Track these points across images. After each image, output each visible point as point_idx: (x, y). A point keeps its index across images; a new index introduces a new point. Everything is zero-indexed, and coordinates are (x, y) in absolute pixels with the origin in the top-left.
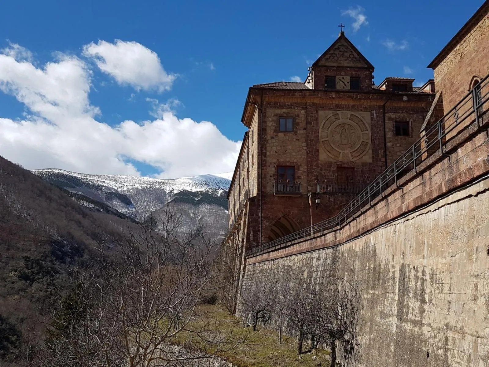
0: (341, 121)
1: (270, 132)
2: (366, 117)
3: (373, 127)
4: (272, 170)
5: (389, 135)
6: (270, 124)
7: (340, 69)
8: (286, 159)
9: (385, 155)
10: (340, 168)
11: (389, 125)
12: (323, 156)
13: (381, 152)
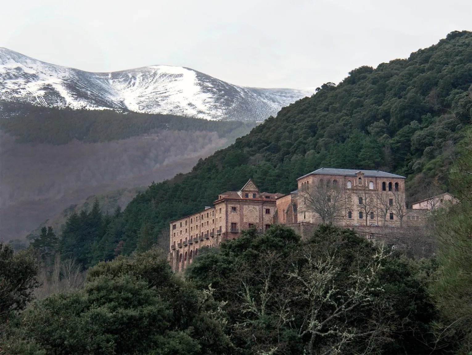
0: (250, 209)
1: (229, 212)
2: (257, 207)
3: (259, 211)
4: (230, 224)
5: (264, 213)
6: (229, 209)
7: (250, 191)
8: (234, 221)
9: (263, 220)
10: (250, 224)
11: (264, 210)
12: (245, 221)
13: (261, 219)
